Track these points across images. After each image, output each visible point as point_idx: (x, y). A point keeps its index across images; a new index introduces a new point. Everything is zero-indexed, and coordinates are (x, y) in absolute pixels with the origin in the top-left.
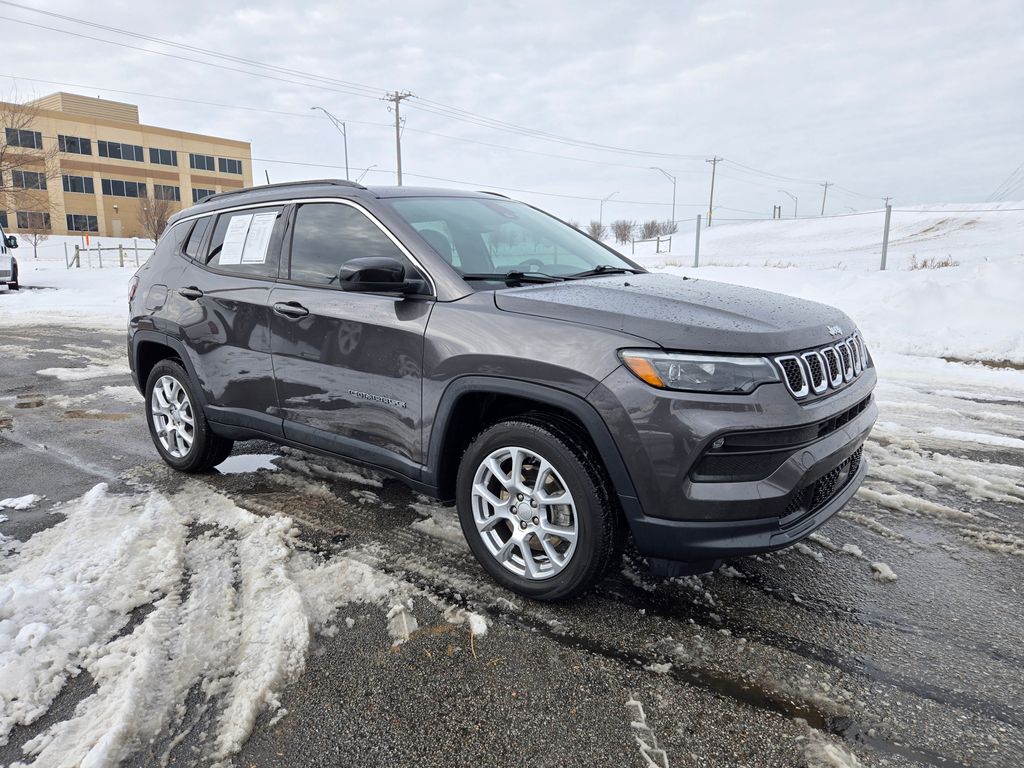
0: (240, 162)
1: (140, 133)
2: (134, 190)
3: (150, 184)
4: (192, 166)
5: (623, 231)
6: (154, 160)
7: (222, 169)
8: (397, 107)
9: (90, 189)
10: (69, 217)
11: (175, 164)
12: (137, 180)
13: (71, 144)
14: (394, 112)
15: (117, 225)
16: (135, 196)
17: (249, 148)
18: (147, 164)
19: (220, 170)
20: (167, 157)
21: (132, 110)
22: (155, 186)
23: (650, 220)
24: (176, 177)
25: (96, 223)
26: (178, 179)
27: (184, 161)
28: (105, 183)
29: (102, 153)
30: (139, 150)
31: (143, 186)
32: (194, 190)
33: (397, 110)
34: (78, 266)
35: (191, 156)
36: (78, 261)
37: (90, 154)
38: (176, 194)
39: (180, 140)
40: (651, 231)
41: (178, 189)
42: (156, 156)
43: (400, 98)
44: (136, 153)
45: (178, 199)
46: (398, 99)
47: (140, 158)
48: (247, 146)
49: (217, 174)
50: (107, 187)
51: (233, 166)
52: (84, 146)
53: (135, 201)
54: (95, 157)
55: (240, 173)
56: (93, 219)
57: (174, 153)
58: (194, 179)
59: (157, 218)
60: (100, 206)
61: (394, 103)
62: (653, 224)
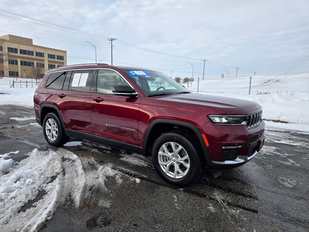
0: (63, 57)
1: (33, 47)
2: (30, 64)
3: (35, 62)
4: (48, 58)
5: (178, 80)
6: (37, 55)
7: (58, 59)
8: (112, 42)
9: (17, 64)
10: (10, 72)
11: (43, 57)
12: (31, 61)
13: (10, 50)
14: (111, 44)
15: (24, 74)
16: (31, 66)
17: (66, 53)
18: (35, 56)
20: (41, 55)
21: (31, 40)
22: (37, 63)
23: (186, 77)
24: (43, 60)
25: (18, 74)
26: (44, 61)
27: (46, 56)
28: (21, 62)
29: (21, 53)
30: (32, 52)
31: (33, 63)
32: (49, 65)
33: (112, 43)
34: (13, 87)
35: (48, 54)
36: (14, 86)
37: (17, 53)
38: (43, 66)
39: (45, 50)
40: (186, 80)
41: (44, 64)
43: (113, 40)
44: (31, 53)
45: (44, 67)
46: (112, 40)
47: (33, 55)
48: (65, 52)
49: (56, 60)
50: (22, 63)
51: (61, 58)
52: (16, 51)
53: (31, 67)
54: (19, 54)
55: (63, 60)
56: (17, 73)
57: (43, 54)
58: (49, 61)
59: (37, 73)
60: (19, 69)
61: (111, 41)
62: (187, 78)
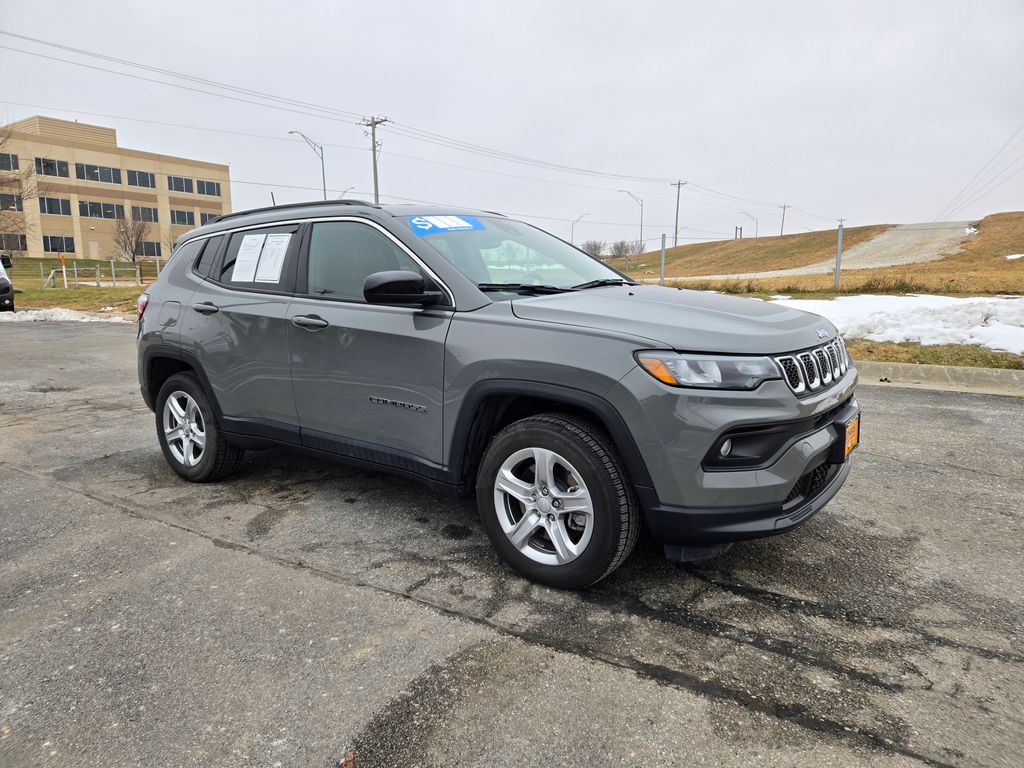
0: (218, 185)
1: (117, 156)
2: (112, 212)
3: (128, 206)
4: (170, 188)
5: (592, 249)
6: (132, 182)
7: (201, 191)
8: (373, 130)
9: (67, 211)
10: (45, 239)
11: (153, 186)
12: (115, 202)
13: (47, 166)
14: (371, 136)
15: (94, 245)
16: (113, 217)
17: (228, 171)
18: (125, 186)
19: (199, 192)
20: (146, 179)
21: (112, 133)
22: (133, 208)
23: (619, 240)
24: (154, 198)
25: (73, 245)
26: (156, 201)
27: (162, 183)
28: (83, 205)
29: (80, 175)
30: (117, 172)
31: (120, 208)
32: (172, 212)
33: (373, 134)
35: (169, 178)
37: (68, 176)
38: (151, 215)
39: (157, 162)
41: (156, 211)
42: (133, 178)
43: (377, 123)
44: (116, 175)
45: (156, 220)
46: (374, 124)
47: (118, 180)
48: (225, 169)
49: (195, 195)
50: (83, 211)
51: (212, 188)
52: (62, 169)
53: (113, 222)
54: (72, 180)
55: (219, 195)
56: (70, 240)
57: (152, 176)
58: (173, 201)
59: (134, 239)
60: (77, 227)
61: (371, 128)
62: (622, 243)
